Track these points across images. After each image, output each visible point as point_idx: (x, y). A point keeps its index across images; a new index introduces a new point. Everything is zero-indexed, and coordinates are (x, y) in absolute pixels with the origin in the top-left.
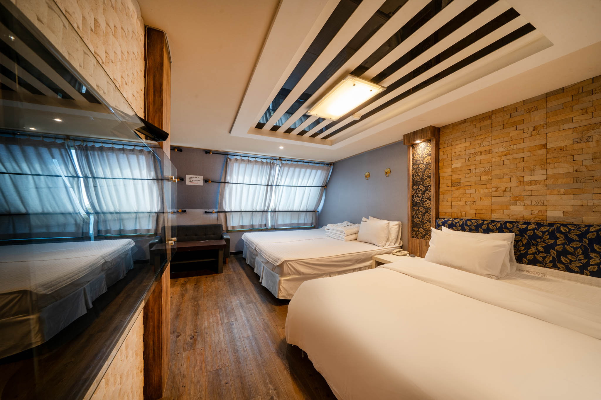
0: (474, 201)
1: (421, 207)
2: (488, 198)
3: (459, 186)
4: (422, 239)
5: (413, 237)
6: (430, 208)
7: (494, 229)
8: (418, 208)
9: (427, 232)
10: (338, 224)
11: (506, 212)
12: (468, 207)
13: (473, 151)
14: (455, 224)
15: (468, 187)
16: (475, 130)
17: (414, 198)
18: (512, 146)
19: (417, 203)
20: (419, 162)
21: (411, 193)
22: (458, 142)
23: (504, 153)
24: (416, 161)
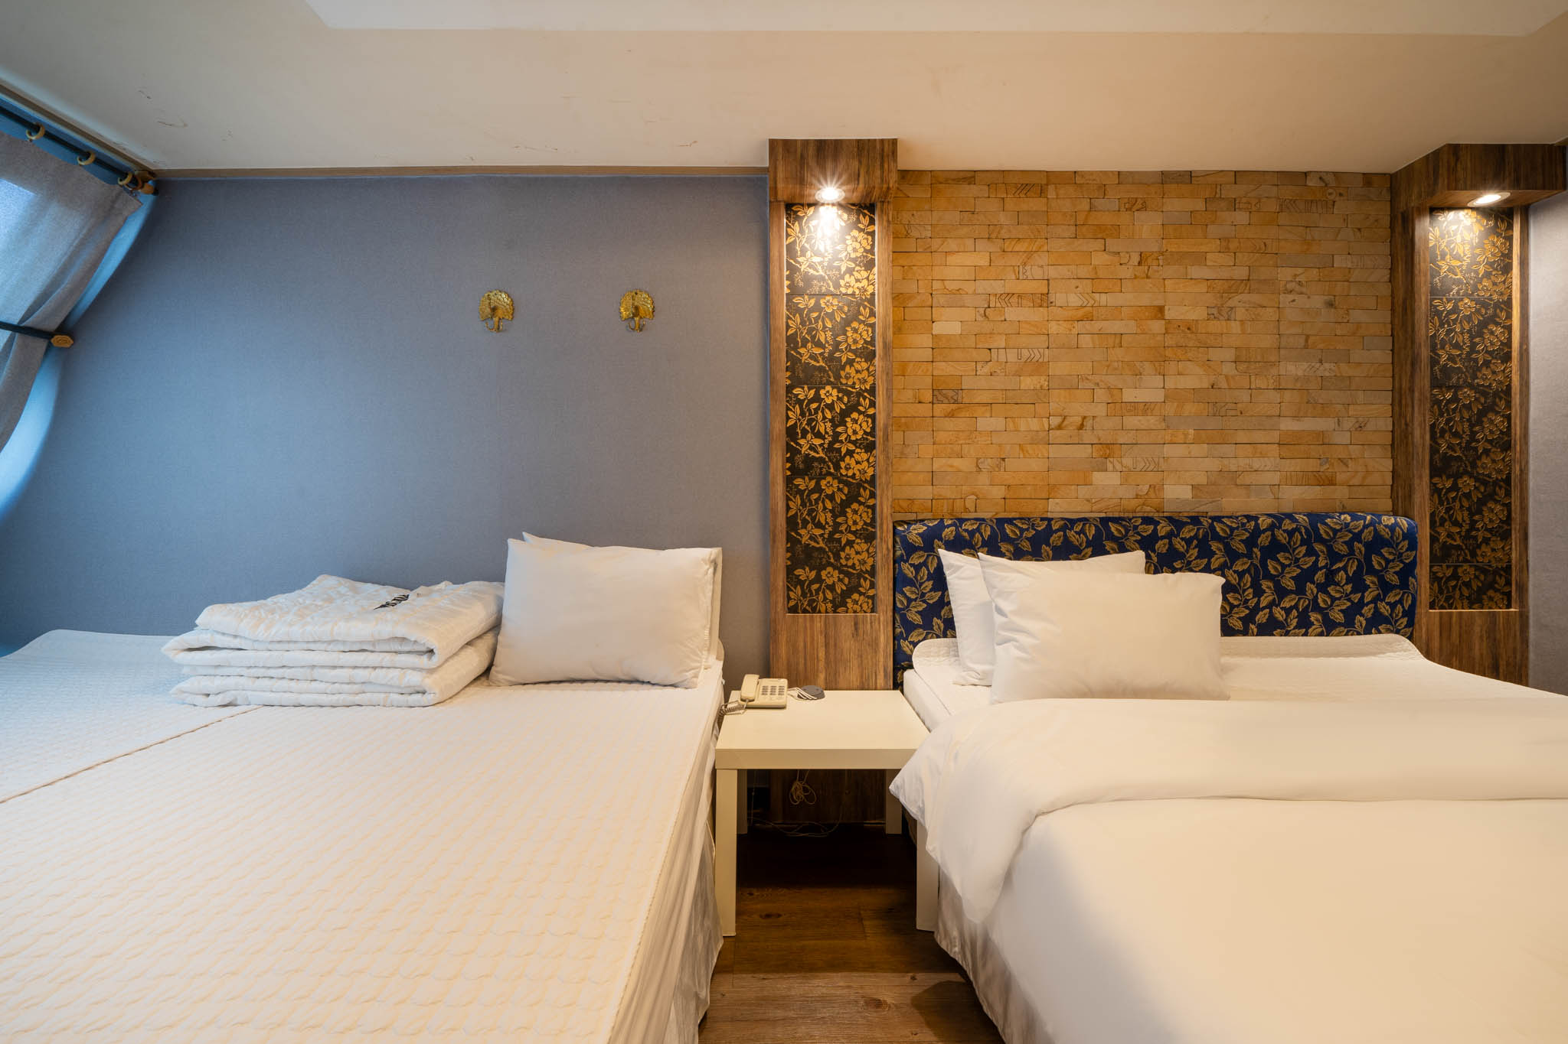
0: (1002, 457)
1: (829, 479)
2: (1040, 446)
3: (956, 402)
4: (835, 612)
5: (793, 610)
6: (866, 481)
7: (1081, 545)
8: (818, 484)
9: (854, 581)
10: (281, 599)
11: (1083, 491)
12: (984, 478)
13: (998, 287)
14: (968, 538)
15: (984, 409)
16: (1002, 218)
17: (795, 441)
18: (1097, 296)
19: (808, 460)
20: (820, 287)
21: (785, 414)
22: (952, 245)
23: (1081, 313)
24: (808, 279)
